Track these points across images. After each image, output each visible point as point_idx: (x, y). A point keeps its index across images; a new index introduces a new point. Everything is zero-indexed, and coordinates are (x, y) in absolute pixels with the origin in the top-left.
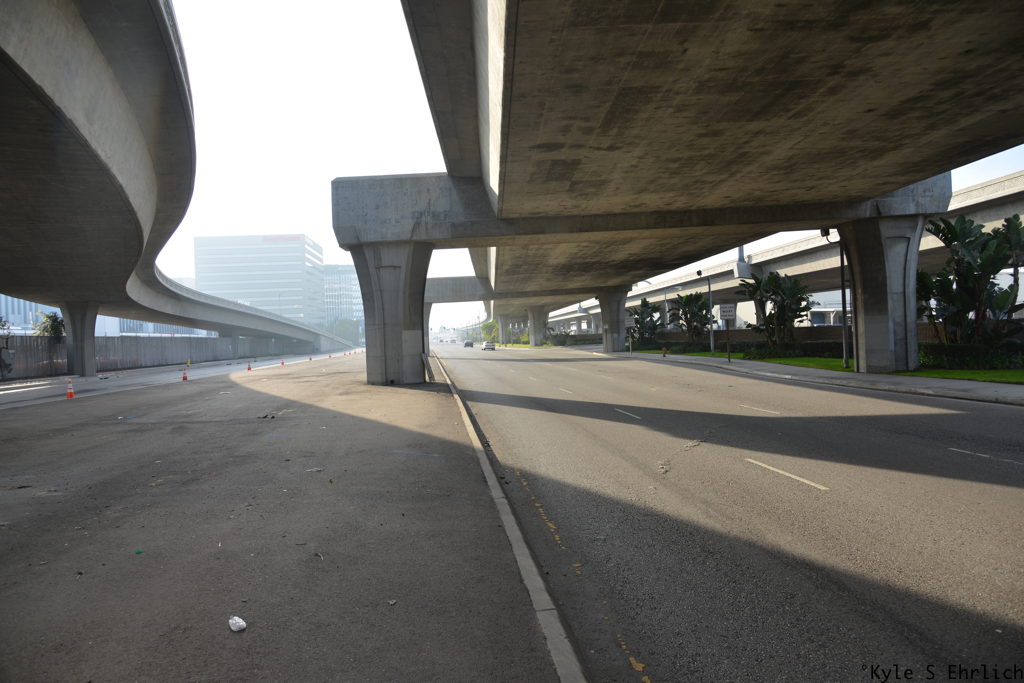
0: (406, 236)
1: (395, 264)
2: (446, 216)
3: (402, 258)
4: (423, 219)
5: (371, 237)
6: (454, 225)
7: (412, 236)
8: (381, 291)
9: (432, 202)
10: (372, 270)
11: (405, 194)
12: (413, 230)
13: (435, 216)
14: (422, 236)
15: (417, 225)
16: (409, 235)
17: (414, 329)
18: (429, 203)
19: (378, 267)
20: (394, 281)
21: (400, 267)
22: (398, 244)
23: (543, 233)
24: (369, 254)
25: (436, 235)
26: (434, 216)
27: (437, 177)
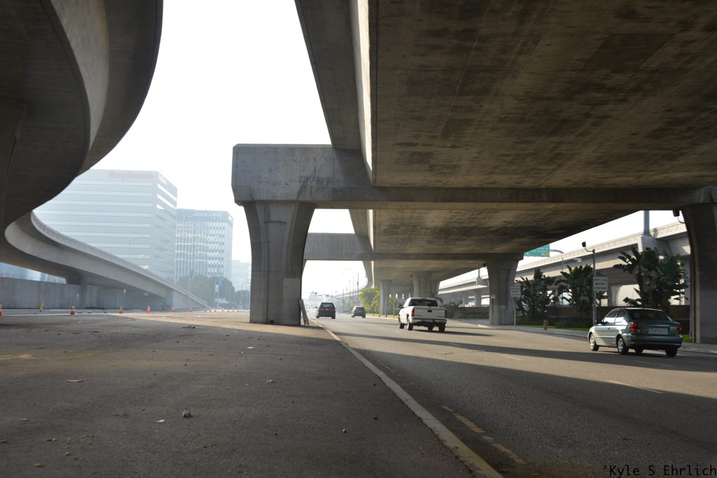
0: (293, 197)
1: (282, 220)
2: (328, 181)
3: (287, 215)
4: (309, 183)
5: (264, 196)
6: (334, 190)
7: (298, 197)
8: (268, 243)
9: (317, 169)
10: (262, 224)
11: (295, 161)
12: (300, 192)
13: (319, 181)
14: (307, 197)
15: (303, 188)
16: (296, 197)
17: (294, 277)
18: (315, 170)
19: (267, 222)
20: (280, 235)
21: (286, 223)
22: (286, 203)
23: (411, 200)
24: (260, 210)
25: (319, 197)
26: (317, 182)
27: (323, 148)
